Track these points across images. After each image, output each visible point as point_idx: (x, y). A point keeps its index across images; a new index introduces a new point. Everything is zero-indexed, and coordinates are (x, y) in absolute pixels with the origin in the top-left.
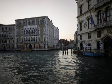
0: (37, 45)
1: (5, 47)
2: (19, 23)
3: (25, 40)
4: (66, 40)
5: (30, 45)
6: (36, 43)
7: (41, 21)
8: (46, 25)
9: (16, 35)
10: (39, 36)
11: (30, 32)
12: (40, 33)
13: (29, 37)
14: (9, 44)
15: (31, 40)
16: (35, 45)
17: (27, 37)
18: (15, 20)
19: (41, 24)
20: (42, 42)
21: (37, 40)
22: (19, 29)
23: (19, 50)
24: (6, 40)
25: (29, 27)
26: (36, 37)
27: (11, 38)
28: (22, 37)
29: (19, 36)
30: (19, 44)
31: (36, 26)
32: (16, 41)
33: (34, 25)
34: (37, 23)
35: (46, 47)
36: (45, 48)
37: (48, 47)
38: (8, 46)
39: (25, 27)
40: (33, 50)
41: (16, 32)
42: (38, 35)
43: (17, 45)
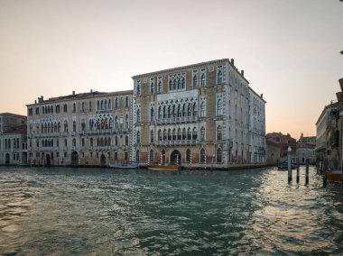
0: (195, 151)
1: (103, 157)
2: (145, 86)
3: (160, 138)
4: (289, 136)
5: (176, 152)
6: (194, 145)
7: (211, 75)
8: (227, 88)
9: (135, 121)
10: (204, 124)
11: (175, 113)
12: (205, 114)
13: (172, 128)
14: (116, 148)
15: (179, 138)
16: (188, 152)
17: (167, 128)
18: (134, 78)
19: (211, 86)
20: (210, 143)
21: (195, 137)
22: (145, 103)
23: (141, 167)
24: (108, 137)
25: (172, 96)
26: (192, 126)
27: (120, 132)
28: (152, 127)
29: (145, 124)
30: (144, 150)
31: (195, 93)
32: (133, 140)
33: (189, 89)
34: (199, 83)
35: (225, 159)
36: (219, 160)
37: (232, 159)
38: (113, 155)
39: (159, 98)
40: (183, 168)
41: (135, 114)
42: (199, 121)
43: (138, 151)
